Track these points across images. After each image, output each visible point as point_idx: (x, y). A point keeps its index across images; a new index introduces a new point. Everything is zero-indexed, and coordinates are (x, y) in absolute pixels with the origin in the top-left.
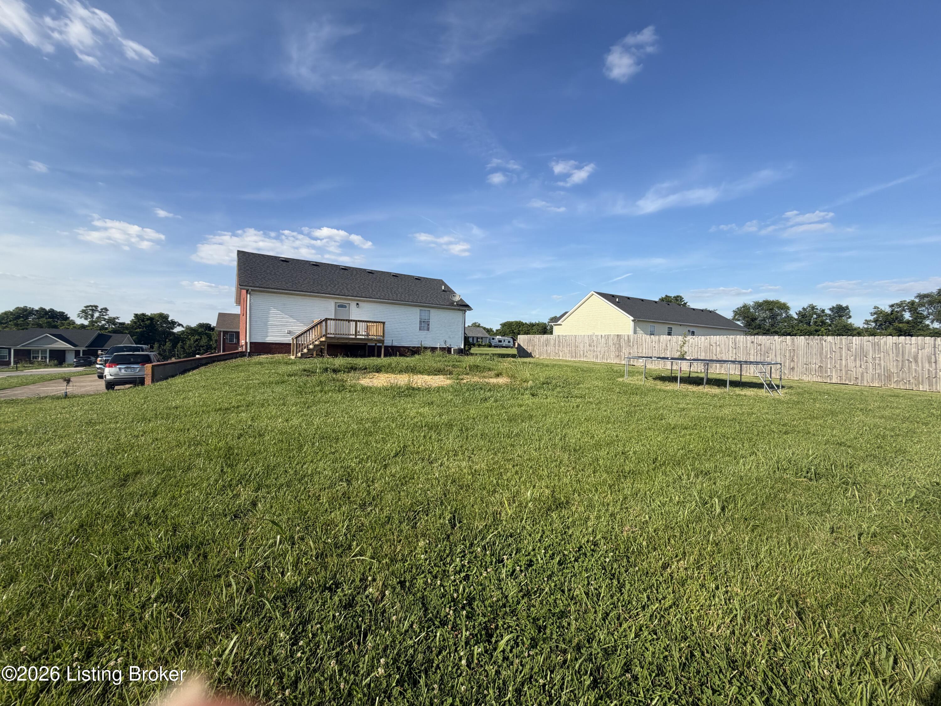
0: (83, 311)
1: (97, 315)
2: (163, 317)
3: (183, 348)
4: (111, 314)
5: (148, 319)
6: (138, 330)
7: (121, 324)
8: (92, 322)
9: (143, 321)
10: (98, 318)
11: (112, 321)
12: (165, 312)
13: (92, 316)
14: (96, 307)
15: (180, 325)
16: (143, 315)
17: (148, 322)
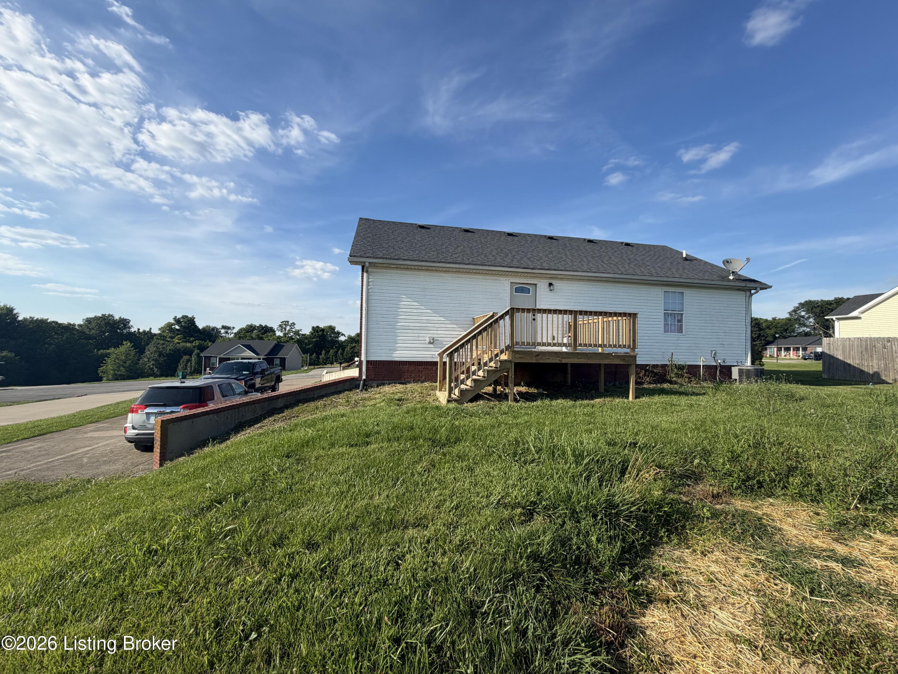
0: (280, 326)
1: (288, 328)
2: (332, 328)
3: (342, 354)
4: (297, 327)
5: (321, 331)
6: (314, 340)
7: (303, 335)
8: (285, 335)
9: (317, 332)
10: (289, 330)
11: (297, 333)
12: (333, 325)
13: (285, 329)
14: (288, 322)
15: (343, 335)
16: (318, 327)
17: (320, 333)
